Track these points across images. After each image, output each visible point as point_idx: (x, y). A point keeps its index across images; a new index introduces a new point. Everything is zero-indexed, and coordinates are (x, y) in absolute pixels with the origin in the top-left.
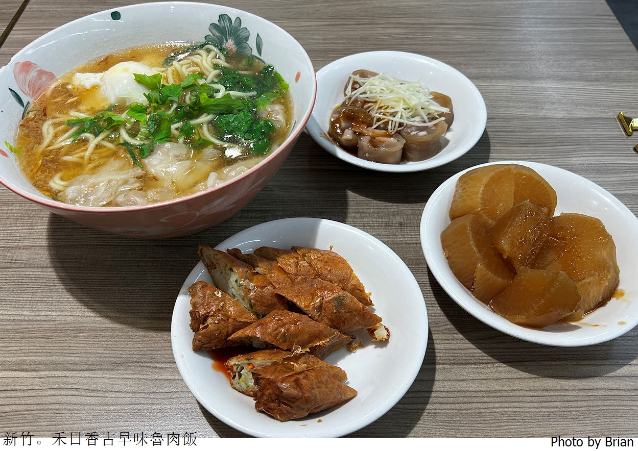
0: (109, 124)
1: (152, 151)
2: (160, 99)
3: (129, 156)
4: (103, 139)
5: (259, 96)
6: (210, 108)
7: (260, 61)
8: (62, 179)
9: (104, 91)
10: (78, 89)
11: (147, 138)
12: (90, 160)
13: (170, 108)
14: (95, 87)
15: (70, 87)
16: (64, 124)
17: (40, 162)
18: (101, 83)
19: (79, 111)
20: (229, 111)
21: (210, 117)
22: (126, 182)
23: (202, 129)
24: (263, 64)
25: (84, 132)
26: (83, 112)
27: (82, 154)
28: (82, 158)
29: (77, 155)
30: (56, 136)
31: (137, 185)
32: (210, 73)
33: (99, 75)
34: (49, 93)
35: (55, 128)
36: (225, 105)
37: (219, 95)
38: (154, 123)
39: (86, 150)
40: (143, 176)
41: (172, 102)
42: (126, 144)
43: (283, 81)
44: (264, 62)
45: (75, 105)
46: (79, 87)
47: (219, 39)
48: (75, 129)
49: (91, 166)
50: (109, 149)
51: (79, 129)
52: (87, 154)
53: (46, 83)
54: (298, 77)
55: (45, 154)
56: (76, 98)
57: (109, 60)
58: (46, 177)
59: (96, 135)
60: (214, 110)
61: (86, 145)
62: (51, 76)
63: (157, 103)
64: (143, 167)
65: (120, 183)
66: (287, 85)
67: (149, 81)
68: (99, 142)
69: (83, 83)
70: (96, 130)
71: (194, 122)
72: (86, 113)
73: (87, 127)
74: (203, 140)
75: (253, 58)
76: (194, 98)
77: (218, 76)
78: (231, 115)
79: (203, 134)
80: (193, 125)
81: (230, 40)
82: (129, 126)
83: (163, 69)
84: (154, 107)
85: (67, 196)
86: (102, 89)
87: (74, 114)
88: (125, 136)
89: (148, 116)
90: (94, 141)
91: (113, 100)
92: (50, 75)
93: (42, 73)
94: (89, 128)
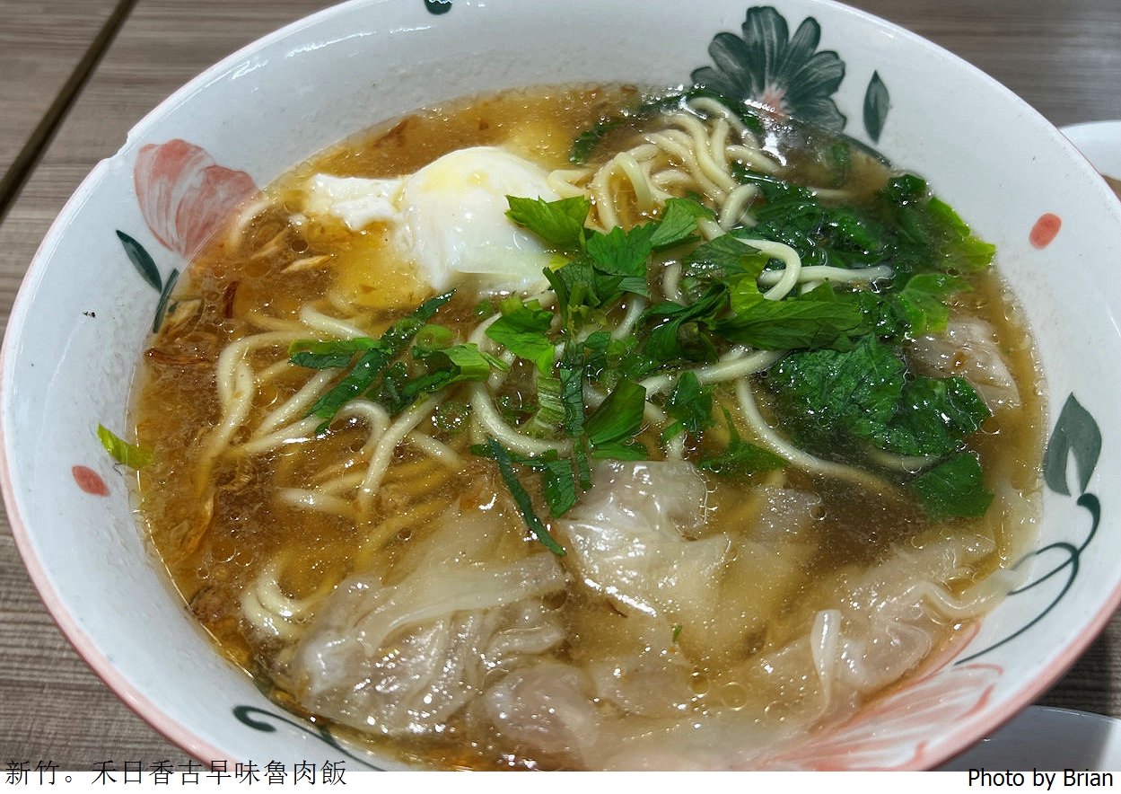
0: (431, 372)
1: (586, 485)
2: (596, 290)
3: (510, 503)
4: (417, 428)
5: (900, 281)
6: (765, 331)
7: (872, 160)
8: (288, 589)
9: (405, 241)
10: (323, 230)
11: (562, 432)
12: (379, 509)
13: (621, 315)
14: (377, 227)
15: (298, 221)
16: (286, 357)
17: (208, 507)
18: (398, 217)
19: (330, 311)
20: (825, 341)
21: (759, 360)
22: (509, 617)
23: (738, 405)
24: (884, 168)
25: (352, 395)
26: (343, 316)
27: (350, 481)
28: (350, 495)
29: (334, 485)
30: (260, 402)
31: (552, 636)
32: (728, 194)
33: (388, 186)
34: (235, 237)
35: (256, 369)
36: (815, 321)
37: (784, 281)
38: (579, 373)
39: (363, 466)
40: (564, 594)
41: (627, 296)
42: (494, 449)
43: (966, 230)
44: (887, 163)
45: (315, 286)
46: (326, 223)
47: (736, 82)
48: (321, 380)
49: (380, 534)
50: (438, 466)
51: (333, 381)
52: (368, 485)
53: (228, 204)
54: (1046, 229)
55: (224, 473)
56: (316, 260)
57: (407, 134)
58: (231, 578)
59: (395, 414)
60: (778, 338)
61: (363, 443)
62: (243, 184)
63: (585, 303)
64: (566, 560)
65: (491, 622)
66: (983, 247)
67: (554, 221)
68: (405, 440)
69: (337, 211)
70: (393, 391)
71: (707, 374)
72: (353, 321)
73: (359, 374)
74: (748, 446)
75: (846, 146)
76: (695, 283)
77: (751, 205)
78: (828, 353)
79: (743, 422)
80: (708, 384)
81: (774, 86)
82: (496, 379)
83: (579, 174)
84: (577, 315)
85: (309, 682)
86: (399, 234)
87: (316, 323)
88: (489, 421)
89: (560, 348)
90: (388, 436)
91: (436, 278)
92: (241, 182)
93: (217, 174)
94: (366, 383)
